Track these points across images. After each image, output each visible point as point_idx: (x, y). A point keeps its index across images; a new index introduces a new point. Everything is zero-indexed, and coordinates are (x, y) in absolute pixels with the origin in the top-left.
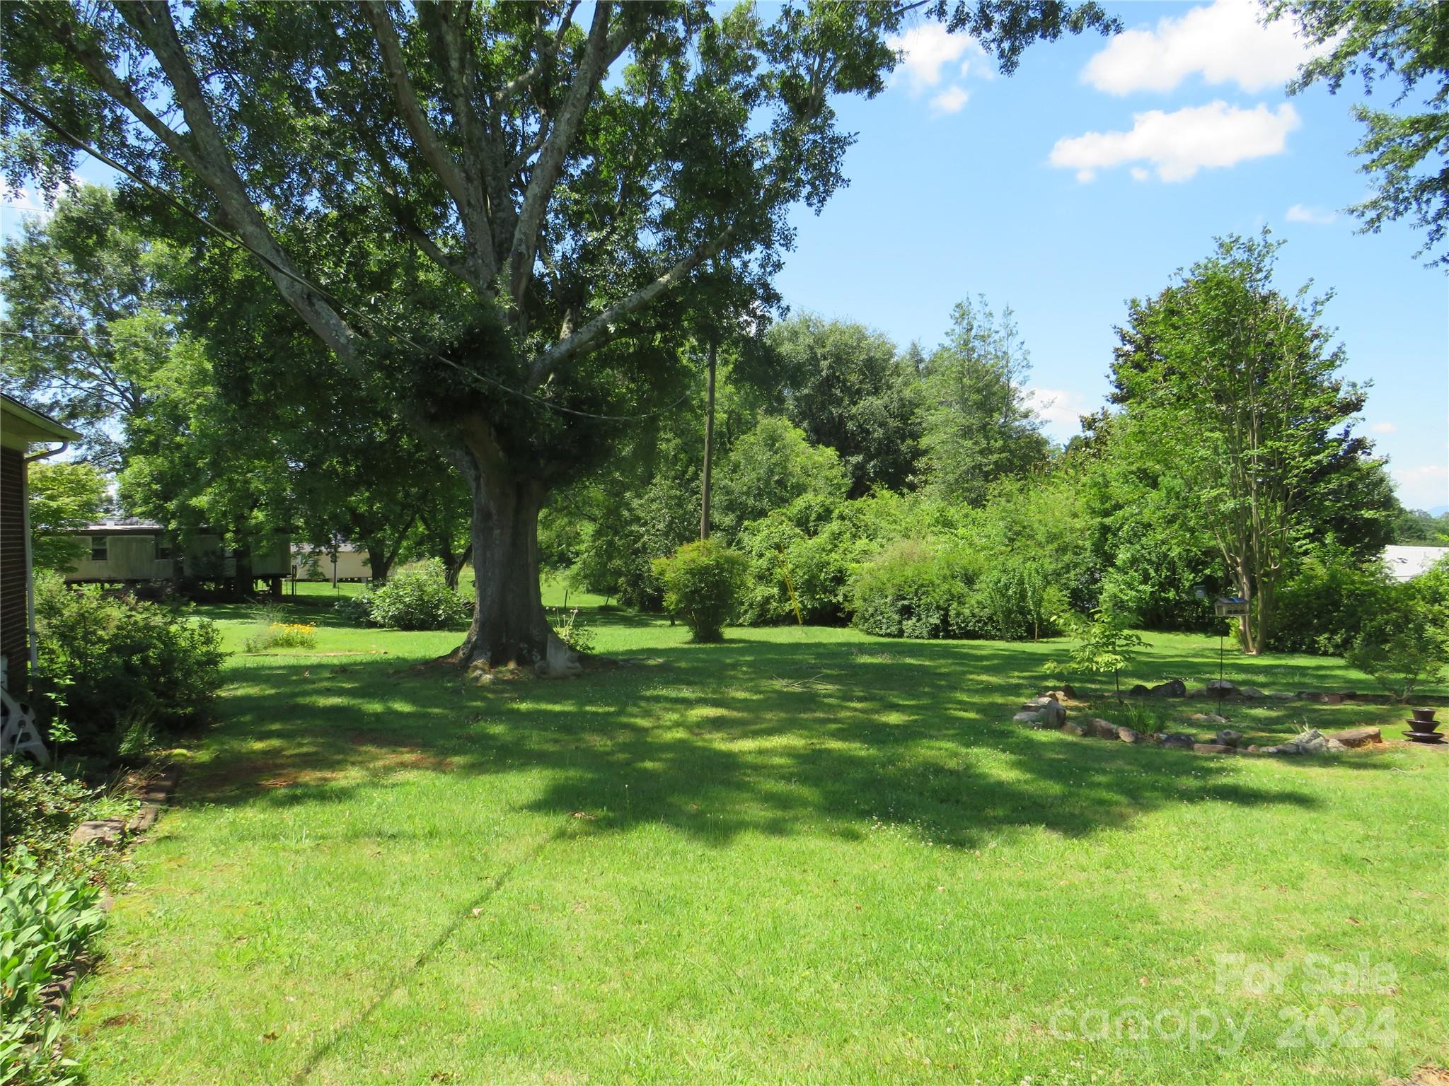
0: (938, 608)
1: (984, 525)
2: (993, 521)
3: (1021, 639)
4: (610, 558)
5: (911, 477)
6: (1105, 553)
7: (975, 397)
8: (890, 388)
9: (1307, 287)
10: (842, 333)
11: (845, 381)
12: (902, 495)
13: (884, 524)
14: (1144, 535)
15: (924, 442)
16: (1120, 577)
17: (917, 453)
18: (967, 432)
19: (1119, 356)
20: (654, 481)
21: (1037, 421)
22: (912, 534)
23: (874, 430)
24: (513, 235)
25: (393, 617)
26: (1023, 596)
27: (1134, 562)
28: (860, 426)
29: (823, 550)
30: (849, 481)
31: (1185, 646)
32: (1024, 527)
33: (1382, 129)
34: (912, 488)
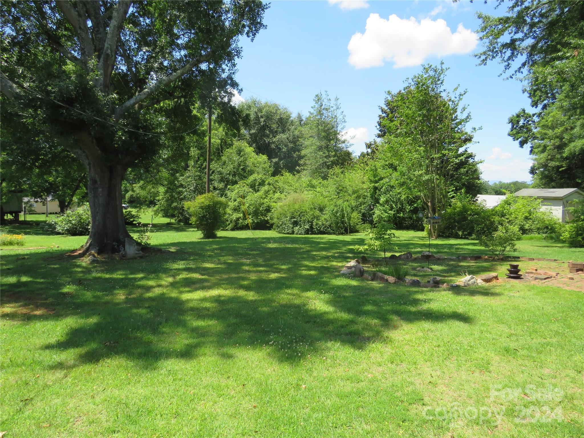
0: (308, 222)
1: (327, 187)
2: (331, 185)
3: (342, 234)
4: (172, 202)
5: (298, 167)
6: (376, 198)
7: (323, 134)
8: (289, 130)
9: (457, 88)
10: (269, 107)
11: (270, 127)
12: (294, 175)
13: (286, 187)
14: (391, 191)
15: (303, 153)
16: (381, 208)
17: (300, 157)
18: (320, 148)
19: (380, 118)
20: (189, 169)
21: (348, 145)
22: (298, 191)
23: (283, 148)
24: (104, 45)
25: (67, 230)
26: (343, 217)
27: (387, 202)
28: (277, 146)
29: (261, 198)
30: (272, 169)
31: (407, 236)
32: (343, 188)
33: (487, 22)
34: (298, 172)
